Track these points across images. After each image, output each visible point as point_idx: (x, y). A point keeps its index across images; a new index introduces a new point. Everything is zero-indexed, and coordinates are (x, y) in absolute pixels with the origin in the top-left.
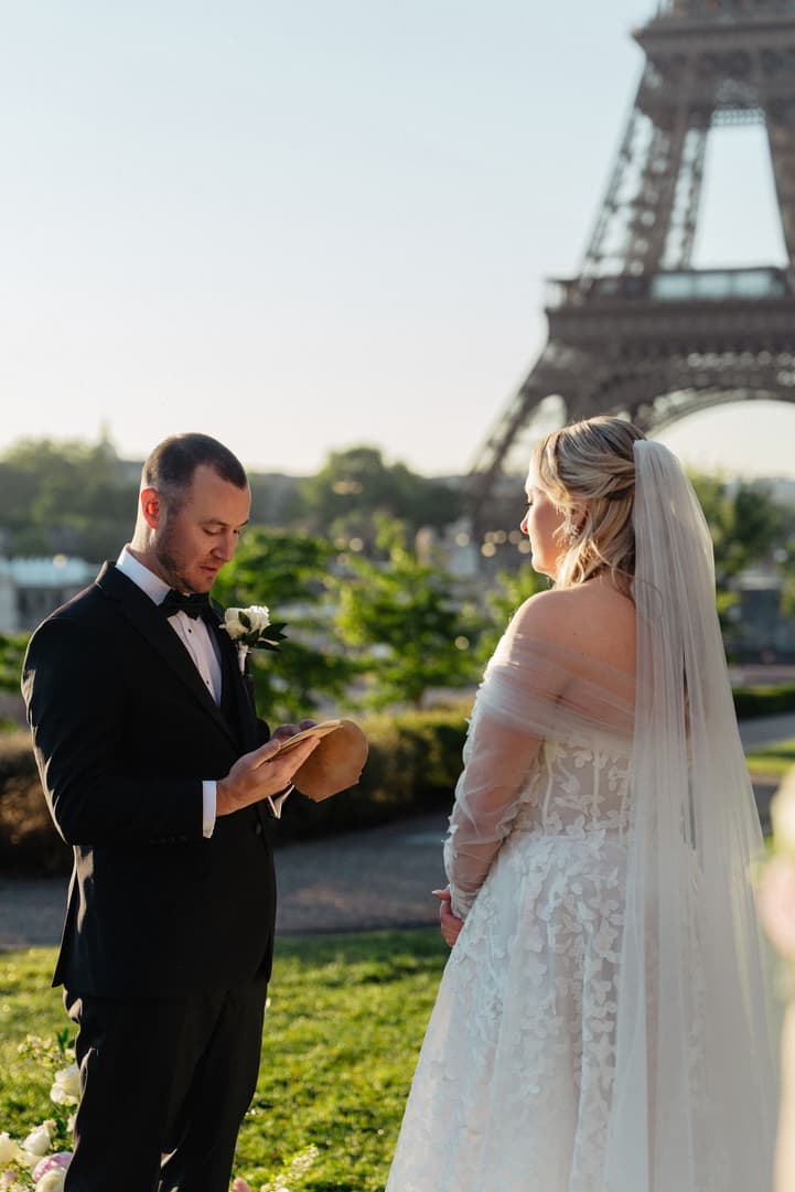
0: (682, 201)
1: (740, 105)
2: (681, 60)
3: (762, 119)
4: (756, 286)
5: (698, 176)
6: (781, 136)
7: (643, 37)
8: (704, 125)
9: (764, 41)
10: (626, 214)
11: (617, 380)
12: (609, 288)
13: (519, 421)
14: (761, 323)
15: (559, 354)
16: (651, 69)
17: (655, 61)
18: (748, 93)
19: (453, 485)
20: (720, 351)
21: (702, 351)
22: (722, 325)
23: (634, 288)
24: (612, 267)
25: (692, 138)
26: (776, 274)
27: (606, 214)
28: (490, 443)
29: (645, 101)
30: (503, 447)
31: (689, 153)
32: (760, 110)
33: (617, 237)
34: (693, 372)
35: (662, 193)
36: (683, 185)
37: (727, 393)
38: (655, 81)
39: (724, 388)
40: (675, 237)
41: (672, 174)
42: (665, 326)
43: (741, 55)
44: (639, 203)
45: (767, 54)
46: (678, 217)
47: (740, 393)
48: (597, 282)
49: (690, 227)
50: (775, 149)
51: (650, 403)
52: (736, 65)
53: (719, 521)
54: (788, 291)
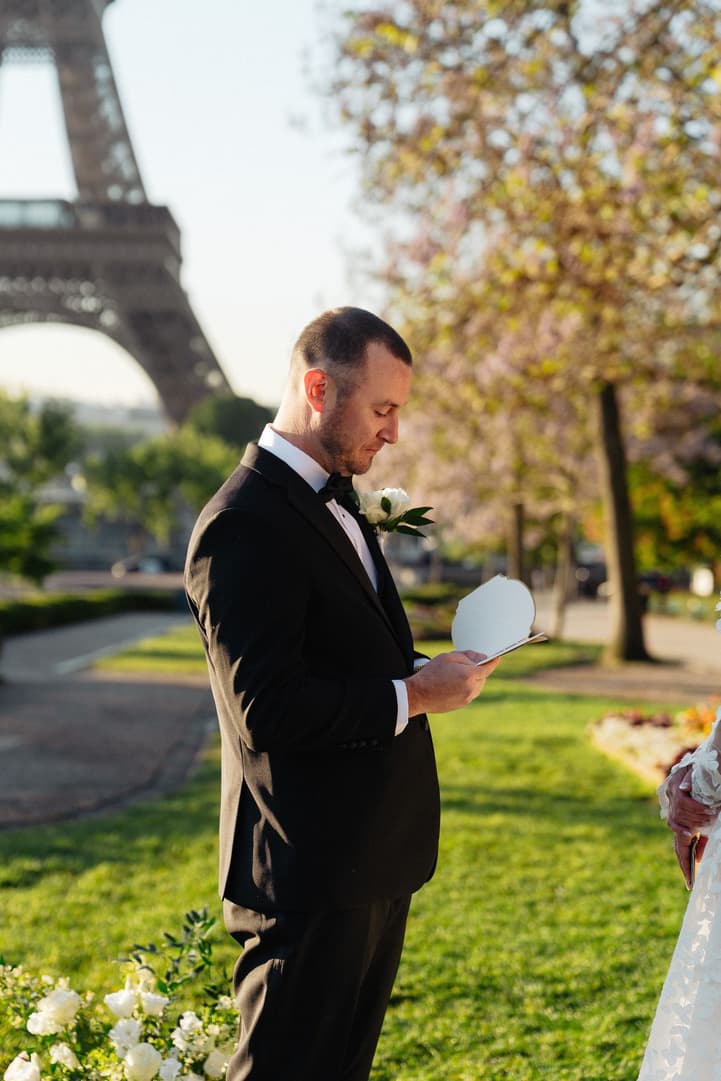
1: (29, 44)
3: (52, 58)
4: (47, 217)
6: (69, 77)
14: (51, 252)
18: (39, 35)
26: (64, 205)
32: (51, 50)
39: (16, 310)
47: (30, 315)
50: (65, 87)
53: (24, 436)
54: (77, 223)
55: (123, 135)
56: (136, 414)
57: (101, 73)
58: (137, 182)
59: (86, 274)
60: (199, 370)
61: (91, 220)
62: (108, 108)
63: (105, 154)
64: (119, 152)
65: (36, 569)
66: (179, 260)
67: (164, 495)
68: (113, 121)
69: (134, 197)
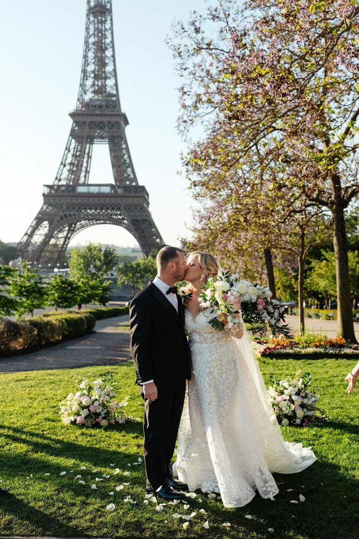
0: (85, 164)
1: (103, 138)
2: (84, 122)
3: (108, 142)
4: (107, 190)
5: (89, 157)
6: (113, 148)
7: (72, 115)
8: (92, 143)
9: (108, 119)
10: (68, 167)
11: (65, 215)
12: (63, 188)
13: (35, 228)
14: (108, 201)
15: (47, 208)
16: (74, 124)
17: (76, 122)
18: (104, 134)
19: (15, 246)
20: (96, 209)
21: (91, 209)
22: (97, 201)
23: (70, 189)
24: (63, 182)
25: (88, 146)
26: (111, 186)
27: (62, 166)
28: (26, 234)
29: (73, 134)
30: (31, 236)
31: (87, 151)
32: (108, 140)
33: (65, 174)
34: (88, 215)
35: (78, 161)
36: (85, 160)
37: (98, 222)
38: (76, 128)
39: (97, 220)
40: (83, 174)
41: (81, 156)
42: (80, 201)
43: (102, 122)
44: (71, 164)
45: (109, 123)
46: (84, 169)
47: (101, 222)
48: (59, 186)
49: (87, 172)
50: (111, 150)
51: (75, 224)
52: (101, 126)
53: (100, 260)
54: (116, 192)
55: (131, 165)
56: (134, 251)
57: (124, 146)
58: (135, 179)
59: (119, 209)
60: (154, 237)
61: (120, 191)
62: (126, 157)
63: (125, 171)
64: (129, 170)
65: (103, 301)
66: (148, 204)
67: (142, 277)
68: (128, 161)
69: (134, 184)
